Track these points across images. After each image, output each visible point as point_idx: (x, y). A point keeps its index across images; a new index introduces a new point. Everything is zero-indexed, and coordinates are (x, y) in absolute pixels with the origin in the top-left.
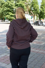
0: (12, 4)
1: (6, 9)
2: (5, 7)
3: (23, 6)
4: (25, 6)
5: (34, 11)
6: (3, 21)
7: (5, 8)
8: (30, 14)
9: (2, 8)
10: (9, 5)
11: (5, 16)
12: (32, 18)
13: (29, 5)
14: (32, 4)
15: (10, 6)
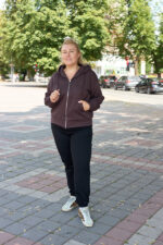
0: (58, 19)
1: (37, 35)
2: (37, 28)
3: (99, 27)
4: (106, 25)
7: (37, 32)
8: (124, 53)
9: (24, 32)
10: (51, 22)
11: (35, 59)
13: (119, 21)
14: (128, 19)
15: (54, 25)
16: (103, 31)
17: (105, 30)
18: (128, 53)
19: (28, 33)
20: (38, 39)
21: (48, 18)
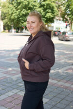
0: (34, 3)
1: (24, 11)
2: (23, 8)
3: (53, 7)
4: (56, 7)
5: (70, 16)
6: (19, 31)
9: (17, 10)
10: (30, 5)
11: (23, 23)
12: (66, 27)
13: (62, 5)
14: (67, 4)
15: (32, 7)
16: (55, 9)
17: (56, 9)
18: (67, 20)
19: (19, 10)
20: (24, 13)
21: (29, 3)
